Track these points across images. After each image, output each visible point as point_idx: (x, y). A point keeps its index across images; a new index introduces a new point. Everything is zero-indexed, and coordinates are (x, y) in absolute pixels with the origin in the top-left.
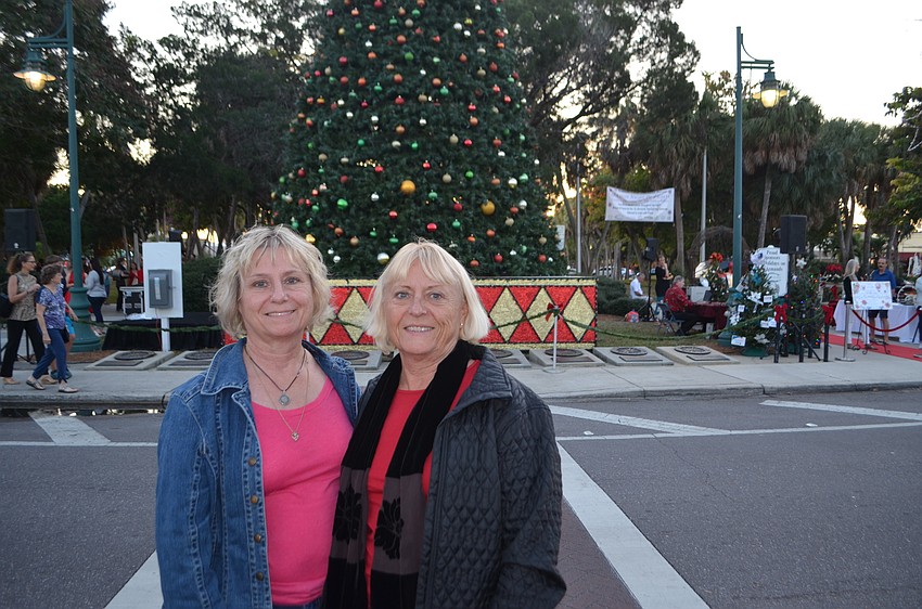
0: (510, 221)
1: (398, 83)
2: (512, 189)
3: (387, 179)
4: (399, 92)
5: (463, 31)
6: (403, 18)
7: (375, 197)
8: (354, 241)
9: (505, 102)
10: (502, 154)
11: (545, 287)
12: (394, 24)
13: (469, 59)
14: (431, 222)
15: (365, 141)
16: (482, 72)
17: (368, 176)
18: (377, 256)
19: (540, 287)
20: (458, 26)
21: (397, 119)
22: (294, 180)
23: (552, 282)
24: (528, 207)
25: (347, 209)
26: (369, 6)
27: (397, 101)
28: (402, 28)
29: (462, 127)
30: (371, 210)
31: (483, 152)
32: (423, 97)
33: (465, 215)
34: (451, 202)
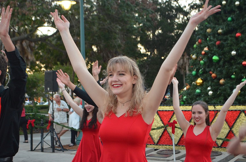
3: (242, 41)
7: (234, 53)
8: (222, 81)
15: (232, 18)
17: (231, 41)
25: (218, 62)
30: (233, 61)
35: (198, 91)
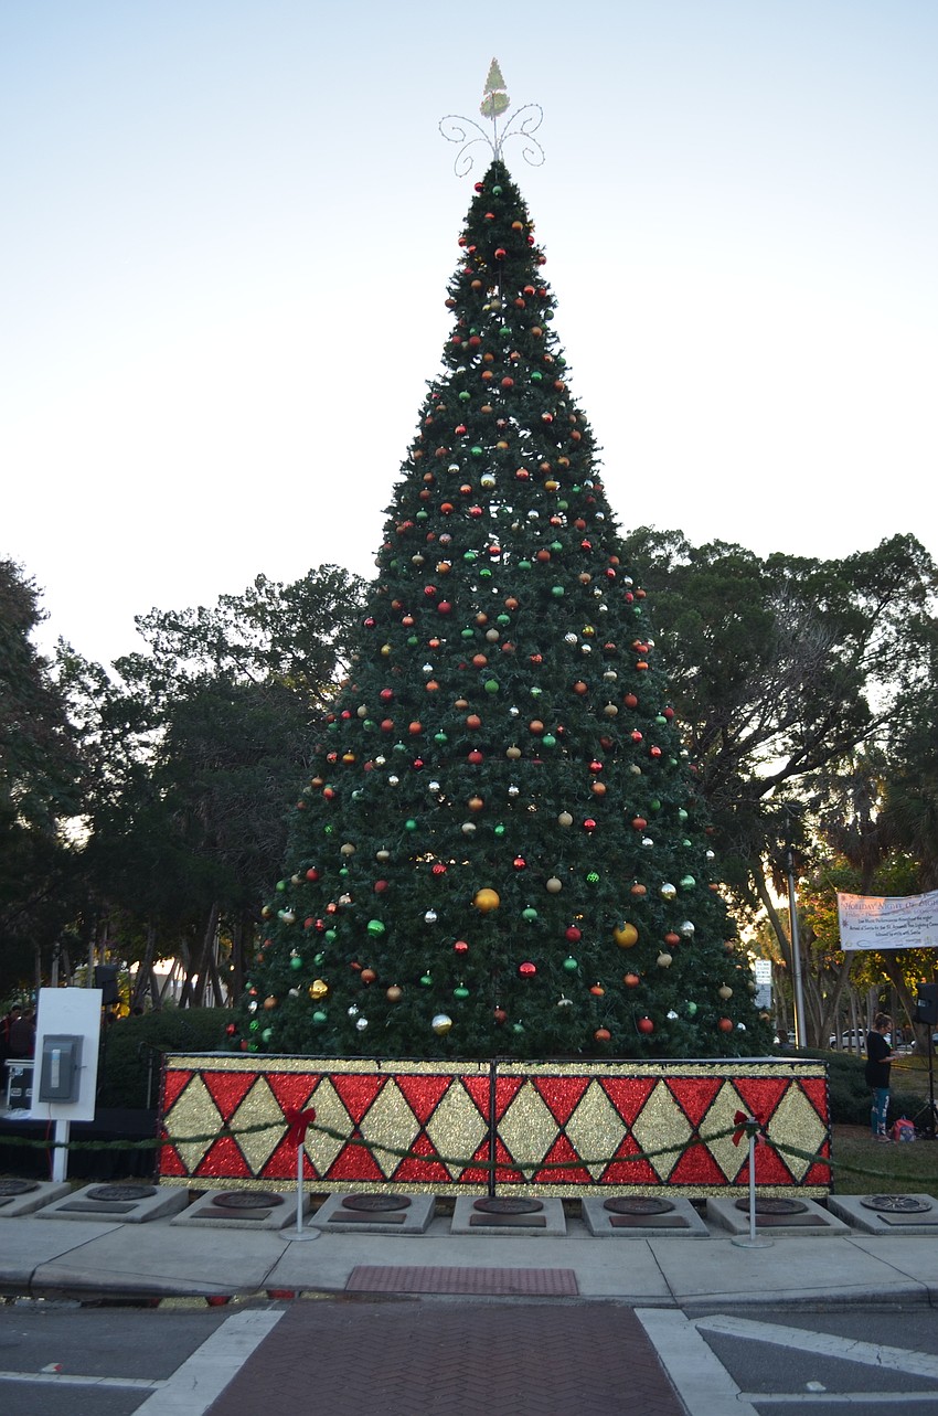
0: (665, 959)
1: (474, 729)
2: (668, 902)
3: (452, 886)
4: (475, 742)
5: (579, 644)
6: (483, 627)
7: (431, 916)
8: (394, 992)
9: (651, 756)
10: (648, 842)
11: (732, 1079)
12: (468, 637)
13: (590, 687)
14: (527, 961)
15: (417, 822)
16: (612, 708)
17: (421, 883)
18: (431, 1020)
19: (722, 1079)
20: (572, 637)
21: (470, 787)
22: (299, 886)
23: (745, 1070)
24: (697, 933)
25: (383, 937)
26: (430, 611)
27: (471, 757)
28: (484, 642)
29: (577, 798)
30: (425, 939)
31: (615, 839)
32: (514, 751)
33: (586, 949)
34: (562, 925)
35: (319, 1016)
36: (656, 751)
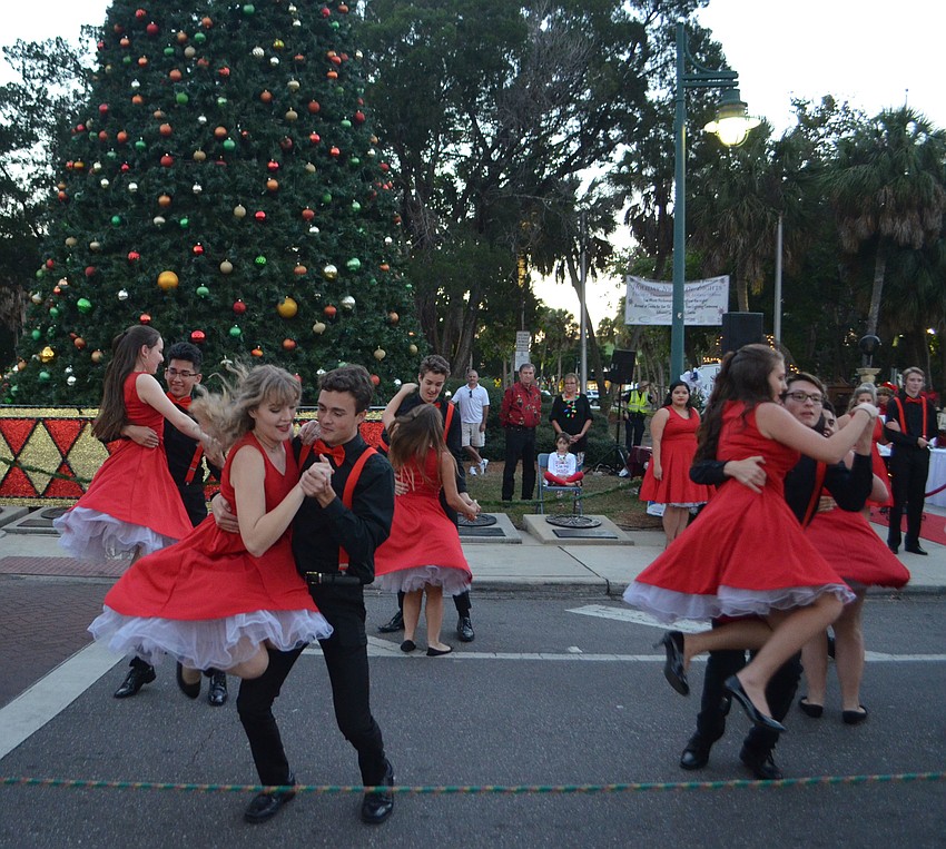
0: (320, 326)
1: (166, 136)
2: (329, 280)
3: (142, 269)
4: (166, 148)
5: (267, 57)
6: (183, 44)
7: (123, 294)
8: (96, 355)
9: (331, 156)
10: (315, 230)
12: (169, 55)
13: (274, 96)
14: (198, 329)
15: (121, 217)
16: (292, 114)
17: (119, 267)
20: (259, 51)
21: (159, 186)
24: (359, 305)
25: (90, 311)
26: (141, 33)
27: (163, 160)
28: (181, 59)
29: (249, 195)
30: (120, 312)
31: (283, 227)
32: (199, 154)
33: (250, 319)
34: (231, 300)
35: (44, 375)
36: (335, 151)
